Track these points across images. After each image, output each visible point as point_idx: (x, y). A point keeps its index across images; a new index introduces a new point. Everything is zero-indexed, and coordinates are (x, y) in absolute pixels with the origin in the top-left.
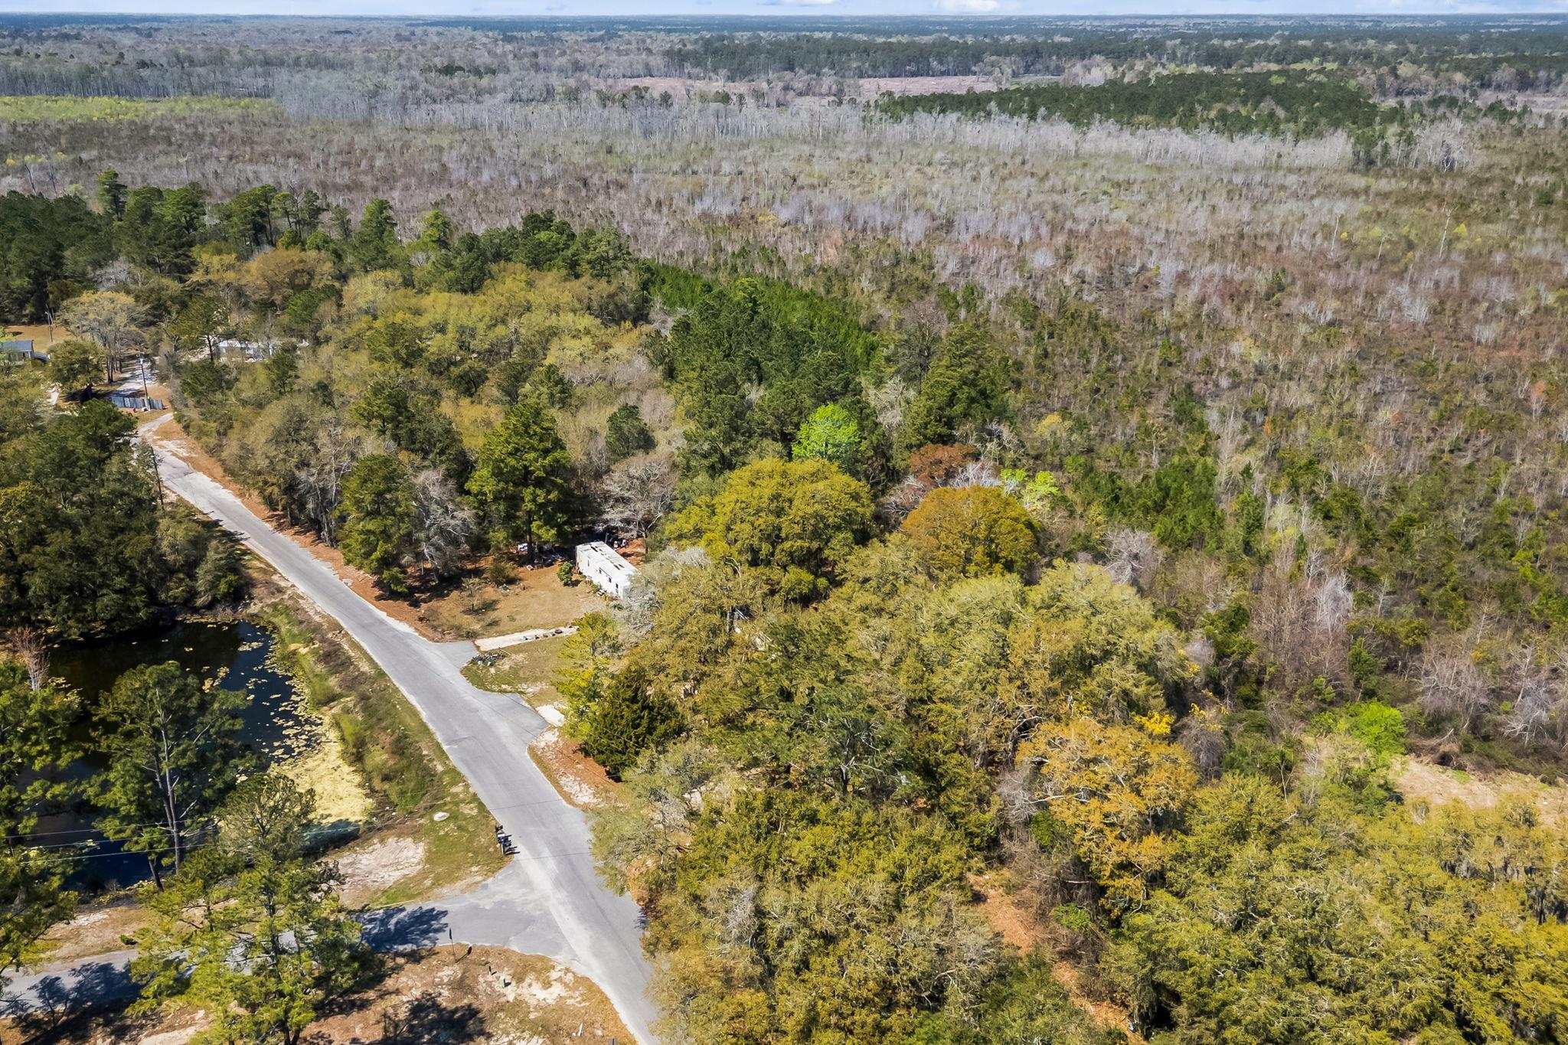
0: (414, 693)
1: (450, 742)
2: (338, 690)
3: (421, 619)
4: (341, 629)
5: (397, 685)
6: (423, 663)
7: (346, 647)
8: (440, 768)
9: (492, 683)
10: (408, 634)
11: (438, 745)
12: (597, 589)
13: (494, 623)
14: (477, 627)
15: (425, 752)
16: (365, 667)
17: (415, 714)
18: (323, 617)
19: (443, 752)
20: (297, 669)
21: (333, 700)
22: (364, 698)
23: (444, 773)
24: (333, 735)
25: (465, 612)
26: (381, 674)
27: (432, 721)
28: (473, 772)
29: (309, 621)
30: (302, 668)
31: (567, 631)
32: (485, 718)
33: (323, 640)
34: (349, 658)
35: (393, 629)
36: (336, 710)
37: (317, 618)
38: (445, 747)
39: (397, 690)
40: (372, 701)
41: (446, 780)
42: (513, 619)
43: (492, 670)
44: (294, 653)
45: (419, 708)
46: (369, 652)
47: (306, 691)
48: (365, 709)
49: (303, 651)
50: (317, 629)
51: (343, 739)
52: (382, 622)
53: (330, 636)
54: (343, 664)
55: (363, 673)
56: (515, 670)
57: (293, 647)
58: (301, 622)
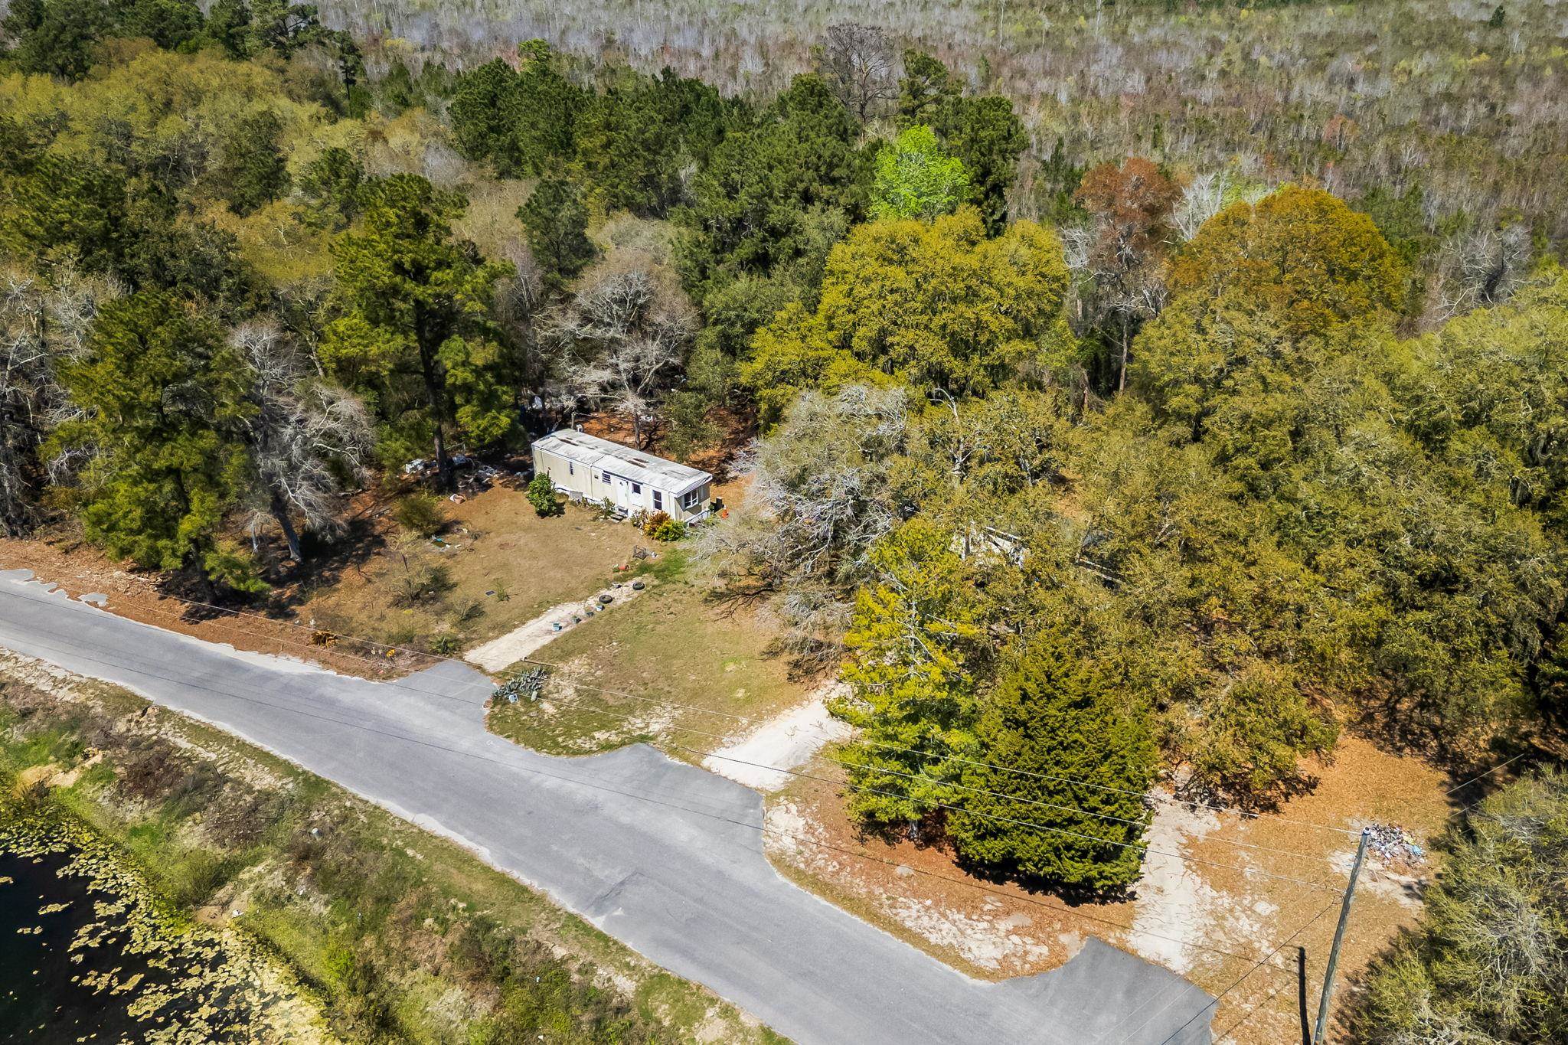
0: (427, 808)
1: (600, 904)
2: (221, 853)
3: (320, 640)
4: (144, 706)
5: (373, 800)
6: (388, 731)
7: (183, 743)
8: (626, 985)
9: (568, 733)
10: (309, 677)
11: (575, 922)
12: (607, 511)
13: (474, 613)
14: (445, 627)
15: (559, 952)
16: (265, 780)
17: (465, 860)
18: (80, 687)
19: (600, 936)
20: (70, 829)
21: (218, 882)
22: (306, 855)
23: (646, 992)
24: (271, 977)
25: (398, 603)
26: (315, 785)
27: (513, 863)
28: (709, 966)
29: (50, 708)
30: (83, 823)
31: (623, 594)
32: (625, 819)
33: (109, 741)
34: (205, 767)
35: (267, 677)
36: (242, 905)
37: (65, 695)
38: (598, 922)
39: (378, 814)
40: (331, 858)
41: (664, 1012)
42: (503, 597)
43: (547, 707)
44: (42, 791)
45: (462, 840)
46: (249, 740)
47: (128, 878)
48: (324, 880)
49: (65, 780)
50: (78, 718)
51: (306, 980)
52: (233, 666)
53: (121, 726)
54: (199, 786)
55: (266, 796)
56: (590, 694)
57: (30, 776)
58: (26, 714)
